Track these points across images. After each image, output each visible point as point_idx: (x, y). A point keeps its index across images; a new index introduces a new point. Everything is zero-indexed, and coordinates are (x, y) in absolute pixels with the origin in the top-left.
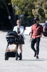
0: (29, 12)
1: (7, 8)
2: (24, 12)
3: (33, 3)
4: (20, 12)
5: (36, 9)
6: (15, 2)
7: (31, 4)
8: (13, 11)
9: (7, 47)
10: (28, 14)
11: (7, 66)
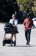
0: (30, 9)
1: (14, 6)
2: (26, 9)
3: (33, 2)
4: (23, 9)
5: (35, 7)
6: (20, 1)
7: (32, 3)
8: (18, 8)
9: (5, 35)
10: (30, 10)
11: (9, 50)
